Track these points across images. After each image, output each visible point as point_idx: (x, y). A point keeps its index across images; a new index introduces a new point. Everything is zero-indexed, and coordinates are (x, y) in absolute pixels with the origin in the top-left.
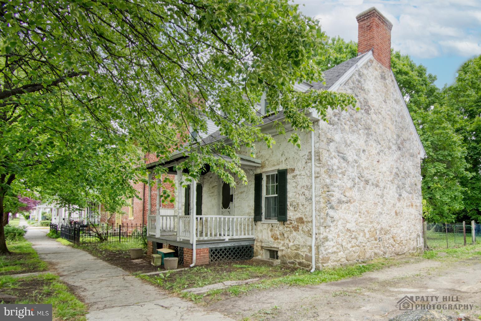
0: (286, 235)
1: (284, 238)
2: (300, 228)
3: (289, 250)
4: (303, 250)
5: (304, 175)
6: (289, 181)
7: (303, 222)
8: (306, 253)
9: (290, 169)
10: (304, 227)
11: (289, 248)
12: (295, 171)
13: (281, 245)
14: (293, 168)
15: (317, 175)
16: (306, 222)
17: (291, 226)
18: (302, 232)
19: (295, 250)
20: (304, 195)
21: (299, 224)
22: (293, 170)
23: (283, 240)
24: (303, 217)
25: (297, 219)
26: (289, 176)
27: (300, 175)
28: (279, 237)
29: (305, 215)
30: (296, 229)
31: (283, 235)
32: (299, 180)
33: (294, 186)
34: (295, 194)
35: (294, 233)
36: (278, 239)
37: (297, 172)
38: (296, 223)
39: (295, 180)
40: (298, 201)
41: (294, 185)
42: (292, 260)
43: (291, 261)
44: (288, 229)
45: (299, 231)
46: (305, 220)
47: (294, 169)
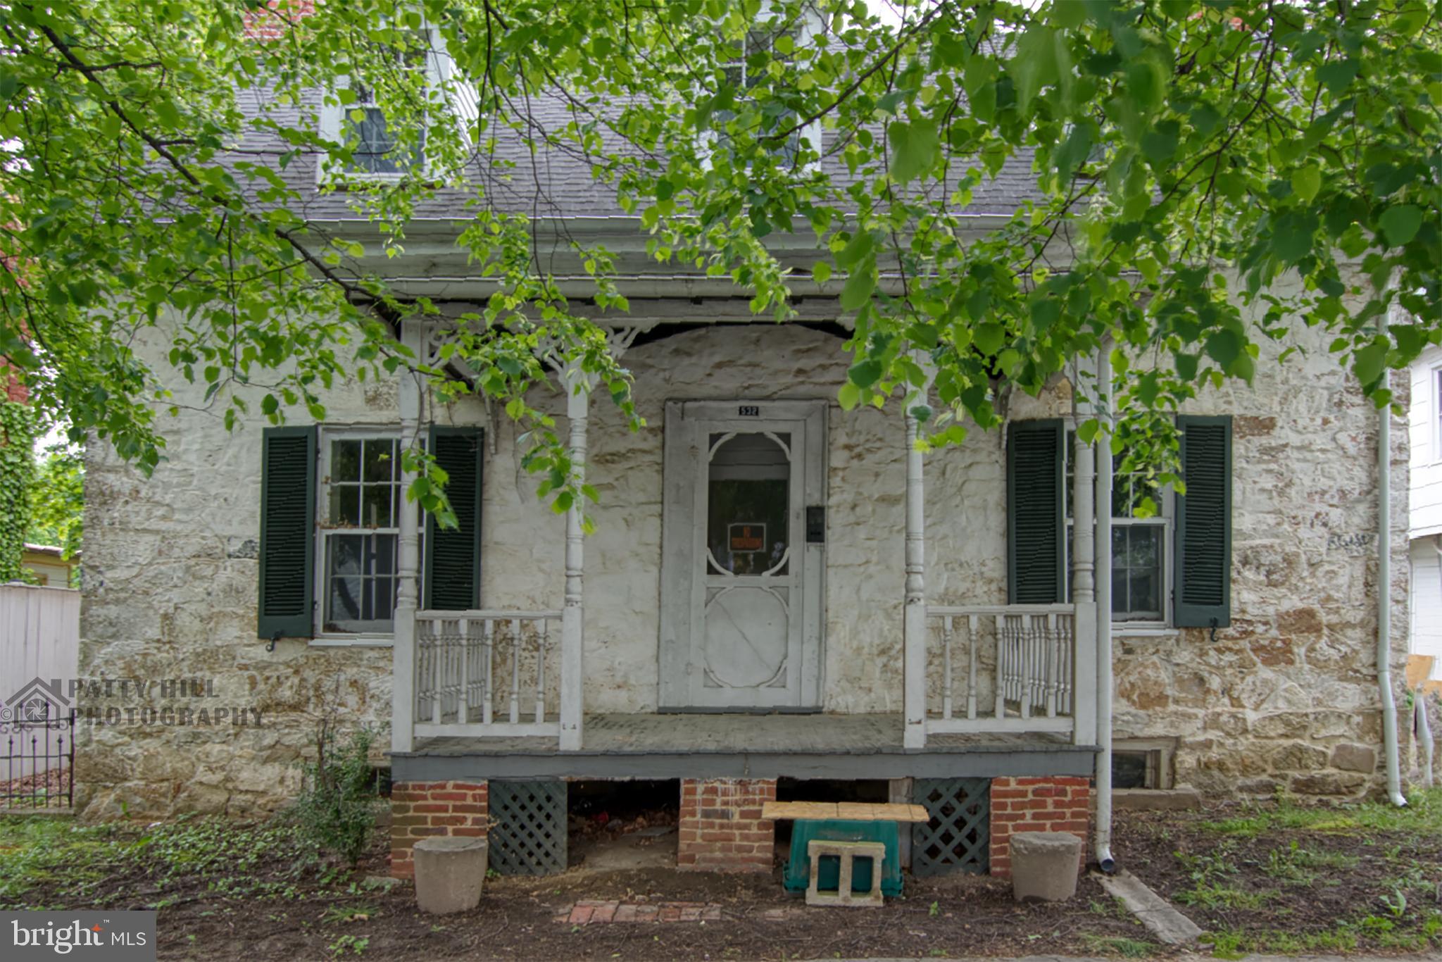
0: (1215, 683)
1: (1208, 691)
2: (1300, 651)
3: (1244, 743)
4: (1323, 733)
5: (1323, 451)
6: (1238, 464)
7: (1317, 629)
8: (1342, 741)
9: (1242, 417)
10: (1322, 644)
11: (1245, 731)
12: (1275, 432)
13: (1200, 724)
14: (1263, 414)
16: (1331, 627)
17: (1245, 644)
18: (1307, 667)
19: (1282, 736)
20: (1325, 525)
21: (1293, 637)
22: (1266, 425)
23: (1203, 703)
24: (1317, 607)
25: (1280, 616)
26: (1240, 448)
27: (1299, 448)
28: (1169, 691)
29: (1329, 598)
30: (1277, 655)
31: (1202, 681)
32: (1296, 466)
33: (1269, 486)
34: (1271, 519)
35: (1265, 673)
36: (1162, 699)
37: (1284, 434)
38: (1274, 632)
39: (1273, 466)
40: (1290, 548)
41: (1268, 482)
42: (1264, 777)
43: (1252, 780)
44: (1229, 657)
45: (1291, 662)
46: (1324, 617)
47: (1272, 419)
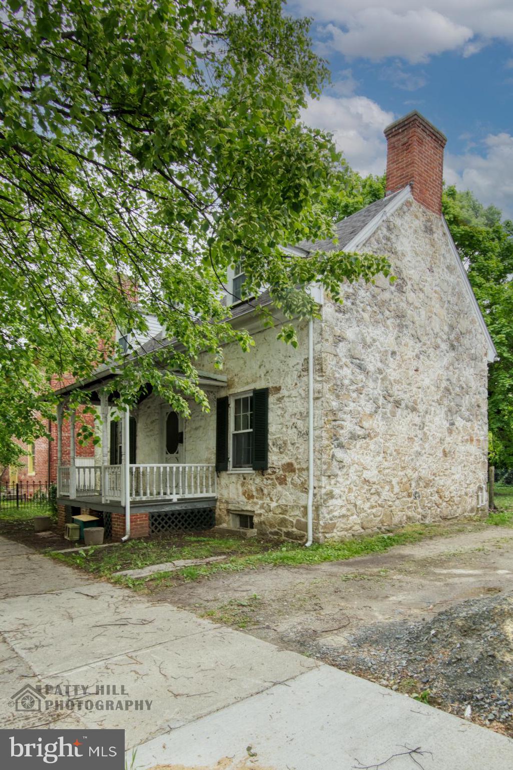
0: (266, 491)
1: (263, 495)
2: (289, 480)
3: (271, 514)
4: (292, 514)
5: (295, 397)
6: (270, 406)
7: (293, 471)
8: (298, 518)
9: (272, 387)
10: (295, 477)
11: (270, 511)
12: (281, 391)
13: (258, 506)
14: (277, 385)
15: (317, 395)
16: (298, 469)
17: (273, 477)
18: (291, 486)
19: (280, 513)
20: (296, 427)
21: (287, 474)
22: (278, 389)
23: (261, 499)
24: (294, 462)
25: (283, 465)
26: (272, 399)
27: (289, 397)
28: (255, 494)
29: (297, 458)
30: (282, 481)
31: (262, 490)
32: (288, 404)
33: (279, 414)
34: (280, 427)
35: (279, 488)
36: (252, 497)
37: (284, 392)
38: (281, 472)
39: (281, 405)
40: (285, 438)
41: (279, 412)
42: (276, 530)
43: (273, 530)
44: (269, 482)
45: (286, 484)
46: (296, 466)
47: (280, 387)
